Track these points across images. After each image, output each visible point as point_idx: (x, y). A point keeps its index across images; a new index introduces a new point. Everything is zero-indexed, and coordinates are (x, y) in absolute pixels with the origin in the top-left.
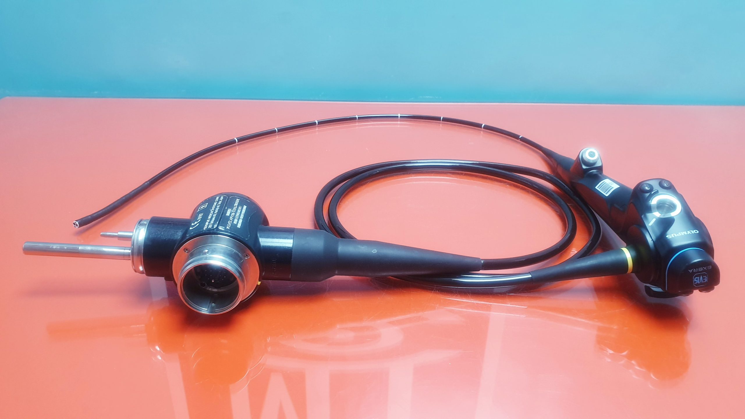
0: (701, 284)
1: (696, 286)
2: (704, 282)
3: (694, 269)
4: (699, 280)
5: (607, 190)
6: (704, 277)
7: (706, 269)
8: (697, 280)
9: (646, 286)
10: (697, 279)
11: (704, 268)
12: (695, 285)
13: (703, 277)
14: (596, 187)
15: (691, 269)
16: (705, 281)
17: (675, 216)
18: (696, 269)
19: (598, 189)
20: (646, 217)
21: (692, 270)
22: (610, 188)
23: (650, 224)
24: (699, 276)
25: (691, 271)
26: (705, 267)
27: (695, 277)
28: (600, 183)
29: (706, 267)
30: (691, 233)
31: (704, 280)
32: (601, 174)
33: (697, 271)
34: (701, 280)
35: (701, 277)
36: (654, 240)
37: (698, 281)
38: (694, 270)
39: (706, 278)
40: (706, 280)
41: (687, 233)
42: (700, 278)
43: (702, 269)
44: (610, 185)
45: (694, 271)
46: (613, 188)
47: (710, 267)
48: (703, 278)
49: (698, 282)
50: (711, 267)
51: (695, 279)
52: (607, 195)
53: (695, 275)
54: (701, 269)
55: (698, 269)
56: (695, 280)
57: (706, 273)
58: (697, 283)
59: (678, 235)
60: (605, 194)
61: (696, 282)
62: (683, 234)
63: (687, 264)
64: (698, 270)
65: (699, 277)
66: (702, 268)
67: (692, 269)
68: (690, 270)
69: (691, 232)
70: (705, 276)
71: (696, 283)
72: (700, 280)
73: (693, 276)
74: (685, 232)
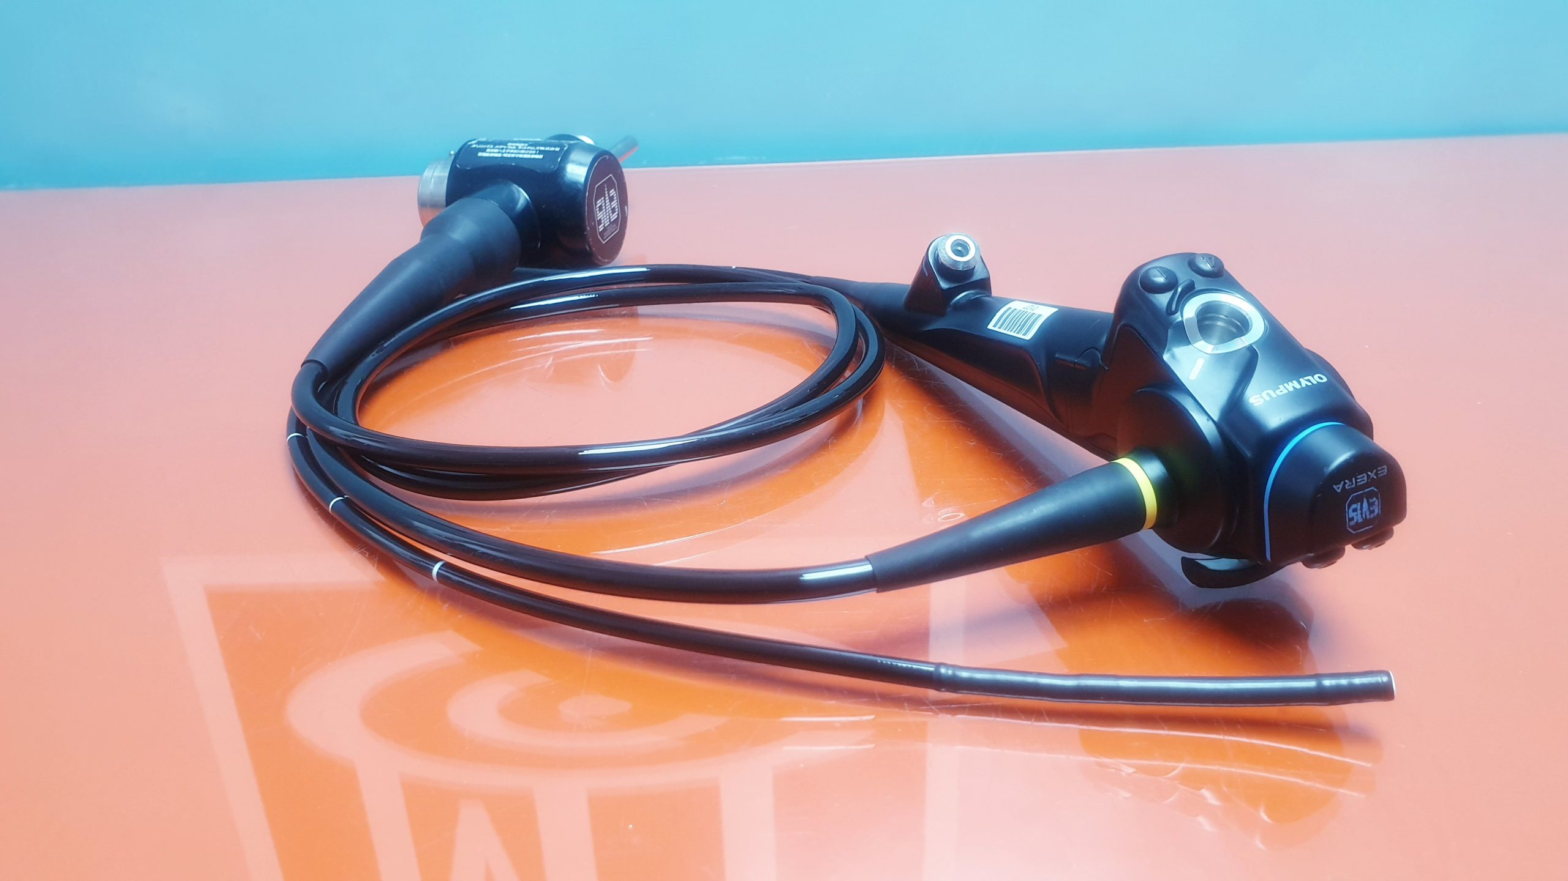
0: (1366, 522)
1: (1352, 531)
2: (1372, 515)
4: (1359, 512)
5: (1023, 326)
6: (1372, 500)
7: (1374, 477)
8: (1355, 513)
9: (1184, 559)
10: (1355, 510)
11: (1369, 473)
12: (1349, 528)
13: (1368, 501)
14: (990, 327)
15: (1340, 483)
16: (1376, 514)
17: (1253, 343)
18: (1352, 481)
19: (996, 329)
20: (1174, 357)
21: (1341, 486)
22: (1030, 319)
24: (1359, 499)
25: (1338, 488)
26: (1372, 472)
27: (1350, 505)
28: (998, 315)
29: (1374, 471)
30: (1309, 384)
31: (1371, 509)
32: (990, 296)
33: (1351, 486)
34: (1364, 510)
35: (1365, 504)
36: (1216, 419)
37: (1357, 515)
38: (1345, 483)
39: (1377, 503)
40: (1376, 511)
41: (1300, 383)
42: (1362, 505)
43: (1365, 478)
44: (1029, 311)
45: (1346, 486)
46: (1040, 315)
47: (1384, 470)
48: (1370, 505)
49: (1357, 518)
50: (1386, 470)
51: (1351, 511)
52: (1028, 337)
53: (1350, 498)
54: (1362, 479)
55: (1356, 479)
56: (1351, 514)
57: (1376, 490)
58: (1355, 520)
59: (1278, 392)
60: (1020, 336)
61: (1352, 519)
62: (1291, 389)
63: (1325, 470)
64: (1356, 482)
65: (1359, 504)
66: (1365, 475)
67: (1342, 482)
68: (1336, 484)
69: (1309, 381)
70: (1374, 499)
71: (1352, 523)
72: (1362, 514)
73: (1346, 502)
74: (1295, 382)
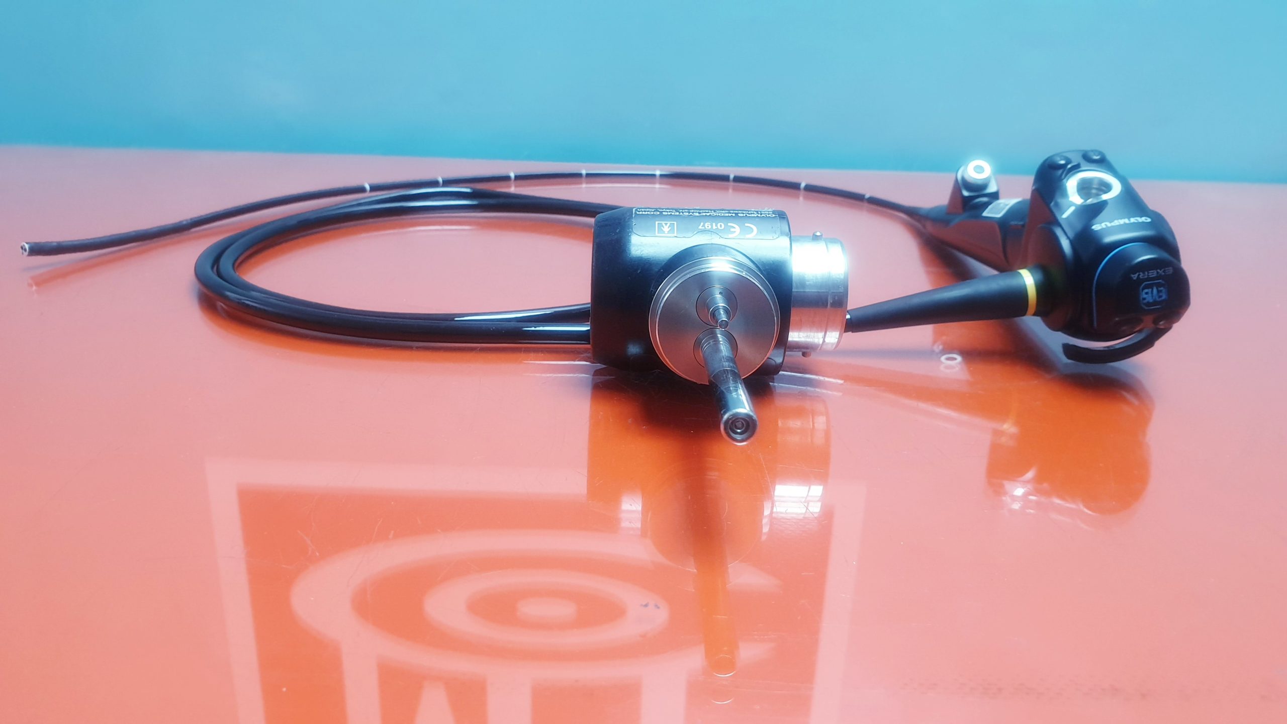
0: (1155, 303)
1: (1146, 308)
2: (1160, 299)
3: (1141, 273)
4: (1150, 295)
5: (1000, 209)
6: (1160, 289)
7: (1163, 274)
8: (1147, 295)
10: (1147, 293)
11: (1159, 271)
12: (1144, 304)
13: (1157, 289)
15: (1135, 274)
17: (1109, 199)
18: (1145, 274)
19: (986, 215)
20: (1057, 205)
21: (1136, 275)
23: (1065, 216)
24: (1150, 286)
25: (1135, 277)
26: (1160, 270)
27: (1143, 289)
28: (990, 207)
29: (1163, 270)
30: (1136, 221)
31: (1160, 294)
33: (1146, 277)
34: (1154, 294)
35: (1155, 290)
36: (1071, 239)
38: (1139, 275)
39: (1164, 291)
40: (1164, 297)
41: (1130, 221)
42: (1152, 291)
43: (1156, 273)
45: (1141, 276)
47: (1170, 270)
48: (1159, 292)
49: (1149, 298)
50: (1173, 273)
51: (1144, 293)
52: (999, 216)
53: (1144, 285)
54: (1153, 273)
55: (1148, 273)
56: (1145, 296)
57: (1164, 283)
58: (1147, 300)
59: (1113, 224)
60: (995, 216)
61: (1144, 299)
62: (1122, 223)
63: (1127, 264)
64: (1148, 275)
65: (1150, 290)
66: (1155, 271)
67: (1138, 273)
68: (1133, 274)
70: (1162, 288)
71: (1145, 301)
72: (1152, 296)
73: (1141, 287)
74: (1126, 219)
